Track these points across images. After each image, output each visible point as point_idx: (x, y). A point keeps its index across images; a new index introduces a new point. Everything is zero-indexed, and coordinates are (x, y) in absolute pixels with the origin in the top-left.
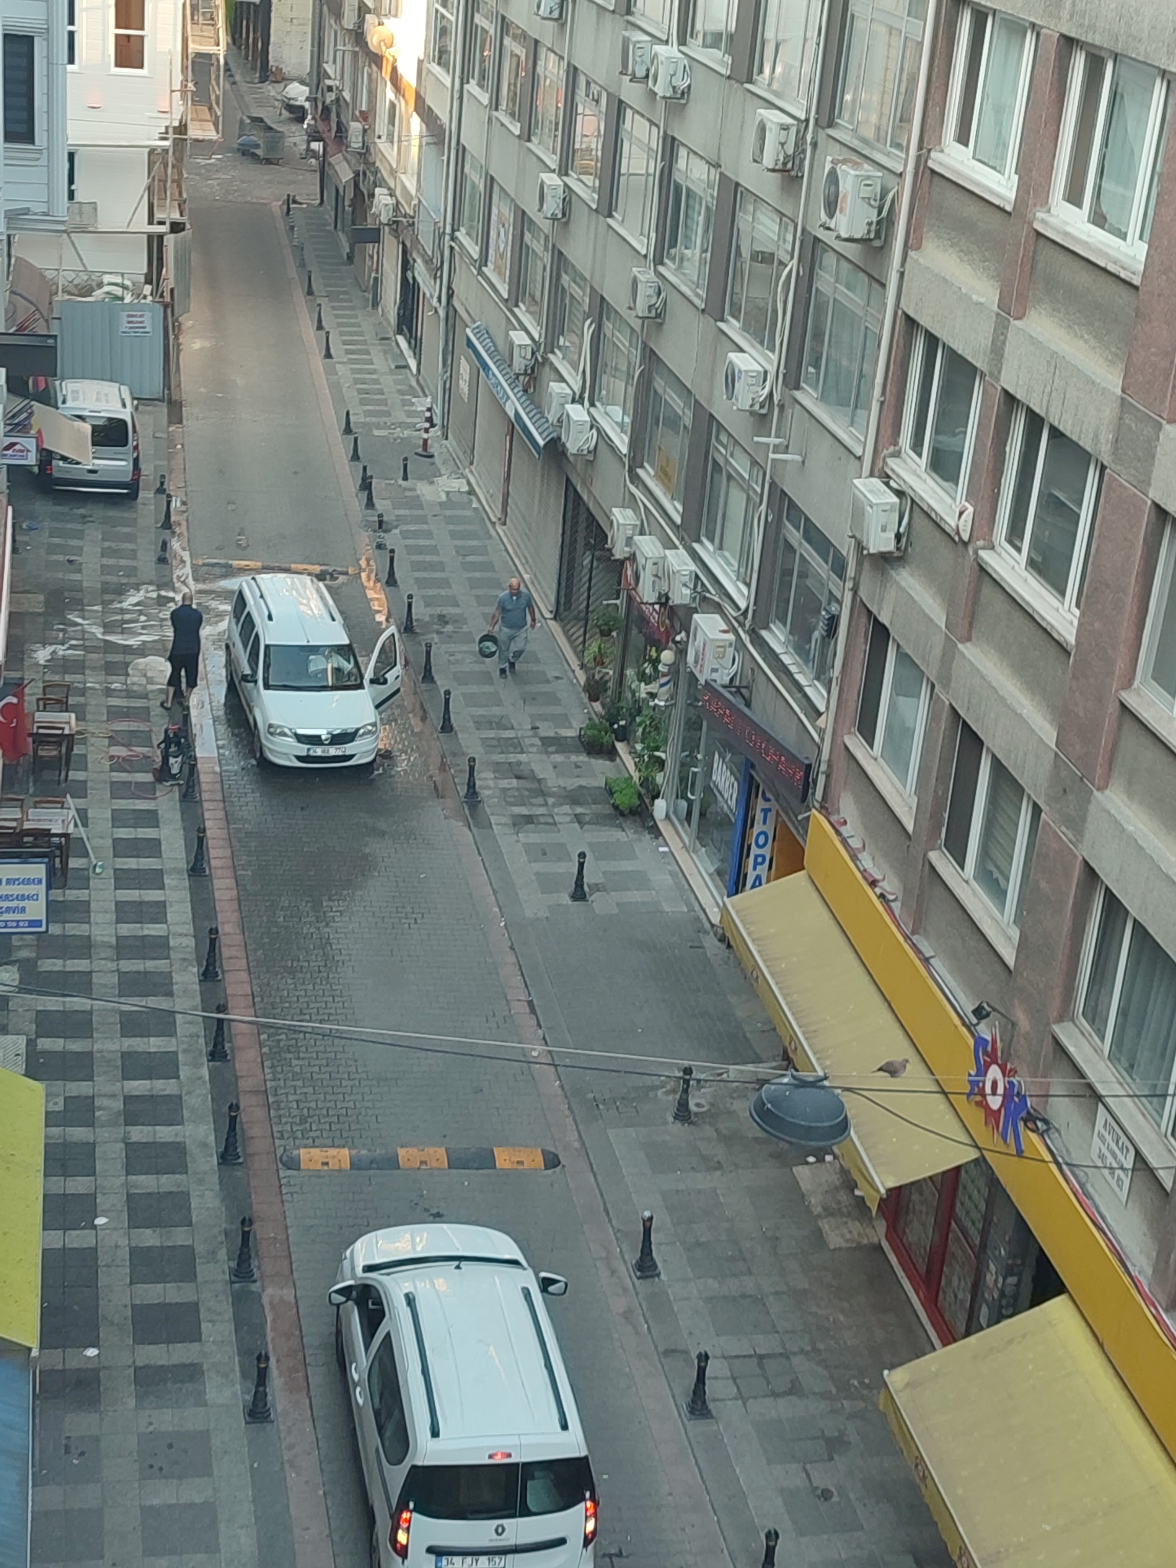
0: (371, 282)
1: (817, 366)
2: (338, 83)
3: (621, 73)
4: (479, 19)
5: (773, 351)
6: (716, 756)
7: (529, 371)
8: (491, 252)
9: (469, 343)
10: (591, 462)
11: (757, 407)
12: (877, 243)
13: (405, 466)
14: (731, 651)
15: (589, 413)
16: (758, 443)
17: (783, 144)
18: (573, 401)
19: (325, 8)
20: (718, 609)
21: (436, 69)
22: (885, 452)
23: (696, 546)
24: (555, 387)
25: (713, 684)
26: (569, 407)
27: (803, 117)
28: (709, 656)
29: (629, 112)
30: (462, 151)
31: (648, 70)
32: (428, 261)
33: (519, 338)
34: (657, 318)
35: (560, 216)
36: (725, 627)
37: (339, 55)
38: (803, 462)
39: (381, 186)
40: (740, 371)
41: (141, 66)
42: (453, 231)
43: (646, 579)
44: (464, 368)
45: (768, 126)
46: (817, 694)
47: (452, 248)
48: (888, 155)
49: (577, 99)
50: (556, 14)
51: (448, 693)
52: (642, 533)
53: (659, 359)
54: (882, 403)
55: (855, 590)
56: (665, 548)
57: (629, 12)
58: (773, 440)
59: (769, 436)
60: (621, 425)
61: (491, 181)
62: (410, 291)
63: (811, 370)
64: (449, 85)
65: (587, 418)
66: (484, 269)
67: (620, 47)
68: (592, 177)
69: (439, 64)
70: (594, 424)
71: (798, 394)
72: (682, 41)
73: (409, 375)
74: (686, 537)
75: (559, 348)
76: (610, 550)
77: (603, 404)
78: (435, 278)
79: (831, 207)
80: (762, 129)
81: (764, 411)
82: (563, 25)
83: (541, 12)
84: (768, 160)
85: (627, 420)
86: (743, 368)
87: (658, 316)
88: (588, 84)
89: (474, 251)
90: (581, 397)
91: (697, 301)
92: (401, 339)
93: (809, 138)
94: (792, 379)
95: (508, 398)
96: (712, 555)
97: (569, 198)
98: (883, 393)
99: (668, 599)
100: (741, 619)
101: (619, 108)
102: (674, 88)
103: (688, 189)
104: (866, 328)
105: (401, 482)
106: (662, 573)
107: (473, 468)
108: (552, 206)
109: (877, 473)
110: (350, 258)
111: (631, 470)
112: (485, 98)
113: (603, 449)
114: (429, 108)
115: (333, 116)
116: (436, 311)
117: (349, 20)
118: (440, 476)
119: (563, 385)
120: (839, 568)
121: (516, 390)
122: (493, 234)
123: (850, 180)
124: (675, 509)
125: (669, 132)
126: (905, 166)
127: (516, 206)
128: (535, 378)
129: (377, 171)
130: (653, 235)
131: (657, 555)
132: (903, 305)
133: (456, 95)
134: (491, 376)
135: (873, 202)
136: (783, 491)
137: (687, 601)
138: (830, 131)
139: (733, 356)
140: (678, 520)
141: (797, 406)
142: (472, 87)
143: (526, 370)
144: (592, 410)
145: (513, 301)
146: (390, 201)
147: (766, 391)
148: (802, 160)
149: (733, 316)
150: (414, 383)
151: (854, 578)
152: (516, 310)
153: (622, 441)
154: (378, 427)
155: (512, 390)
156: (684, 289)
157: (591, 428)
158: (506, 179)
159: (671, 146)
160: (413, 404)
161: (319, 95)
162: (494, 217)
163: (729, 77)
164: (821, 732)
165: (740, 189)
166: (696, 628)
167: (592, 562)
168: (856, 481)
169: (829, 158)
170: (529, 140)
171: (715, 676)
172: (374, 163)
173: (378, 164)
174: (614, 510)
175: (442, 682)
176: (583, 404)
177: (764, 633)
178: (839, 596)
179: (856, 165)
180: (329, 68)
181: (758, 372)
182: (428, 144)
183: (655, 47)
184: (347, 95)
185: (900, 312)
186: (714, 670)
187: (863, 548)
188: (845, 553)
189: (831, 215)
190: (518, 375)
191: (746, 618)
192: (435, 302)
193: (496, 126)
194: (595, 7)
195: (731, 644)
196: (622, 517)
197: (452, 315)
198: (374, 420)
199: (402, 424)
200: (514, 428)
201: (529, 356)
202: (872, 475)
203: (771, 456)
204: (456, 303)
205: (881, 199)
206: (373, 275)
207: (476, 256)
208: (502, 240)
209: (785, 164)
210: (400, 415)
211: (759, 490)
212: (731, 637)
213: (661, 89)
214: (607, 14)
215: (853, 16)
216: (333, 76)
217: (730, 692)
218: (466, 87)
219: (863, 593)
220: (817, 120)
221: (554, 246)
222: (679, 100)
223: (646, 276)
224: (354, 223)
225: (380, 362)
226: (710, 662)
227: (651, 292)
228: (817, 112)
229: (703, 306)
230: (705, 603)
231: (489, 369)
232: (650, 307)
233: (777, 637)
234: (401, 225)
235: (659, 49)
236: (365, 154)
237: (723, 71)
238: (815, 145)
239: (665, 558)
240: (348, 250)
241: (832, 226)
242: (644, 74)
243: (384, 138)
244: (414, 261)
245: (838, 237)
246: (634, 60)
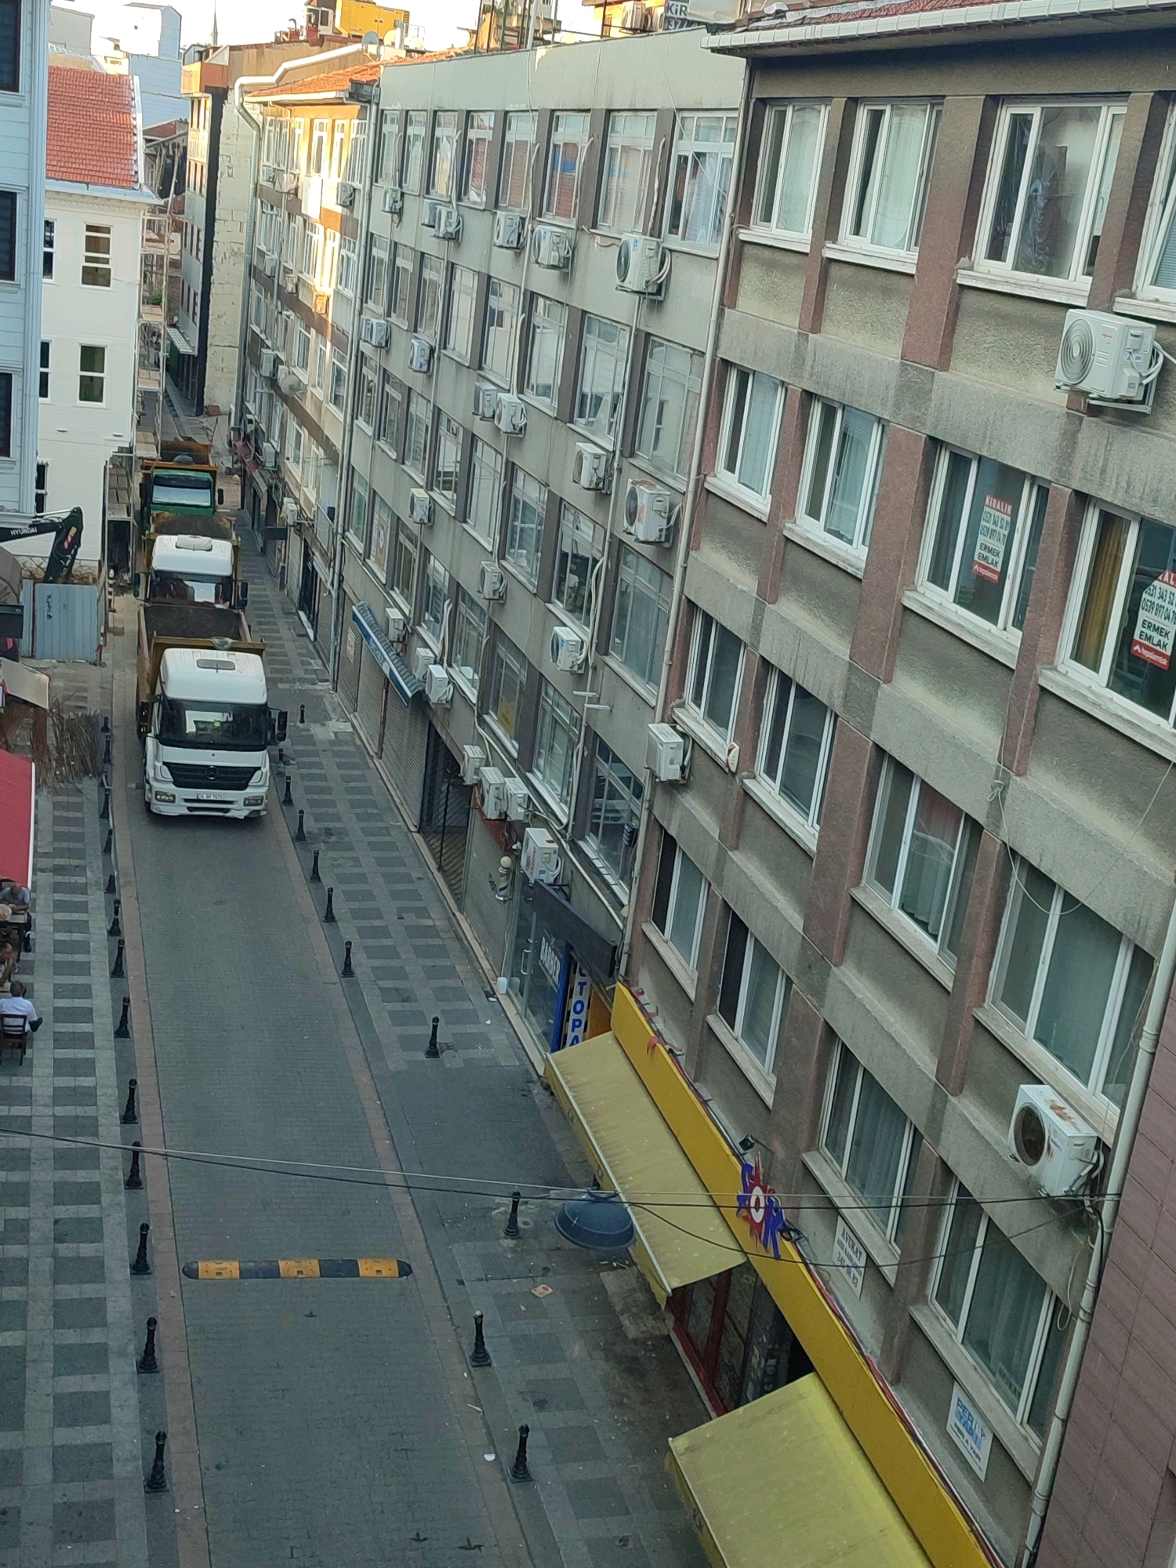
0: (280, 570)
1: (622, 639)
2: (256, 417)
3: (474, 413)
4: (365, 370)
5: (588, 626)
6: (544, 940)
7: (401, 639)
8: (373, 547)
9: (355, 617)
10: (449, 710)
11: (576, 668)
12: (667, 545)
13: (302, 712)
14: (555, 857)
15: (447, 672)
16: (576, 695)
17: (595, 469)
18: (435, 663)
19: (248, 361)
20: (546, 824)
21: (332, 408)
22: (673, 704)
23: (529, 775)
24: (421, 652)
25: (541, 882)
26: (431, 667)
27: (611, 449)
28: (538, 861)
29: (480, 444)
30: (351, 471)
31: (494, 412)
32: (324, 554)
33: (394, 614)
34: (500, 599)
35: (426, 521)
36: (551, 838)
37: (258, 395)
38: (611, 711)
39: (288, 497)
40: (563, 641)
41: (101, 401)
42: (344, 531)
43: (490, 800)
44: (351, 637)
45: (585, 455)
46: (621, 891)
47: (342, 544)
48: (674, 478)
49: (440, 432)
50: (425, 368)
51: (331, 890)
52: (487, 765)
53: (502, 631)
54: (670, 666)
55: (650, 810)
56: (505, 776)
57: (480, 368)
58: (588, 694)
59: (585, 691)
60: (472, 681)
61: (374, 494)
62: (309, 575)
63: (617, 640)
64: (342, 420)
65: (446, 676)
66: (367, 560)
67: (473, 394)
68: (451, 492)
69: (335, 403)
70: (451, 680)
71: (607, 659)
72: (521, 391)
73: (308, 642)
74: (521, 768)
75: (425, 622)
76: (462, 778)
77: (458, 666)
78: (329, 567)
79: (632, 516)
80: (580, 457)
81: (581, 672)
82: (430, 377)
83: (414, 366)
84: (585, 481)
85: (476, 677)
86: (565, 638)
87: (501, 598)
88: (449, 421)
89: (360, 547)
90: (441, 660)
91: (530, 587)
92: (301, 613)
93: (615, 465)
94: (603, 646)
95: (385, 659)
96: (541, 782)
97: (433, 509)
98: (671, 659)
99: (506, 815)
100: (564, 832)
101: (472, 440)
102: (514, 425)
103: (524, 502)
104: (659, 609)
105: (299, 724)
106: (503, 796)
107: (356, 714)
108: (420, 513)
109: (666, 720)
110: (264, 551)
111: (479, 716)
112: (370, 431)
113: (458, 699)
114: (327, 437)
115: (253, 442)
116: (330, 593)
117: (266, 370)
118: (331, 719)
119: (428, 650)
120: (638, 791)
121: (391, 654)
122: (375, 535)
123: (645, 496)
124: (513, 747)
125: (511, 460)
126: (688, 487)
127: (393, 513)
128: (406, 645)
129: (285, 485)
130: (497, 537)
131: (499, 782)
132: (686, 592)
133: (348, 428)
134: (371, 643)
135: (663, 514)
136: (595, 732)
137: (521, 818)
138: (631, 460)
139: (557, 629)
140: (515, 755)
141: (607, 668)
142: (360, 422)
143: (399, 639)
144: (450, 669)
145: (389, 586)
146: (294, 507)
147: (583, 656)
148: (610, 482)
149: (558, 599)
150: (311, 648)
151: (650, 801)
152: (392, 592)
153: (473, 694)
154: (282, 681)
155: (388, 654)
156: (521, 578)
157: (449, 683)
158: (385, 492)
159: (511, 470)
160: (310, 664)
161: (242, 426)
162: (375, 521)
163: (556, 418)
164: (624, 920)
165: (564, 502)
166: (528, 840)
167: (448, 789)
168: (650, 725)
169: (630, 480)
170: (403, 463)
171: (542, 876)
172: (284, 479)
173: (286, 479)
174: (465, 746)
175: (327, 881)
176: (442, 665)
177: (581, 843)
178: (637, 812)
179: (650, 486)
180: (250, 406)
181: (577, 641)
182: (325, 465)
183: (500, 394)
184: (263, 427)
185: (683, 597)
186: (542, 872)
187: (656, 777)
188: (642, 781)
189: (632, 523)
190: (392, 642)
191: (567, 831)
192: (329, 586)
193: (378, 452)
194: (454, 363)
195: (555, 852)
196: (472, 752)
197: (342, 594)
198: (279, 676)
199: (300, 680)
200: (389, 683)
201: (401, 628)
202: (662, 721)
203: (586, 705)
204: (345, 586)
205: (670, 512)
206: (281, 564)
207: (361, 551)
208: (382, 538)
209: (597, 484)
210: (299, 672)
211: (577, 732)
212: (555, 846)
213: (504, 426)
214: (465, 369)
215: (649, 374)
216: (253, 412)
217: (555, 889)
218: (355, 421)
219: (656, 812)
220: (621, 451)
221: (421, 544)
222: (518, 434)
223: (492, 567)
224: (266, 524)
225: (285, 632)
226: (538, 866)
227: (495, 579)
228: (622, 446)
229: (535, 591)
230: (535, 819)
231: (370, 636)
232: (494, 591)
233: (591, 847)
234: (302, 527)
235: (503, 396)
236: (277, 470)
237: (551, 413)
238: (620, 470)
239: (505, 783)
240: (262, 545)
241: (633, 532)
242: (491, 414)
243: (291, 460)
244: (313, 553)
245: (637, 540)
246: (484, 403)
